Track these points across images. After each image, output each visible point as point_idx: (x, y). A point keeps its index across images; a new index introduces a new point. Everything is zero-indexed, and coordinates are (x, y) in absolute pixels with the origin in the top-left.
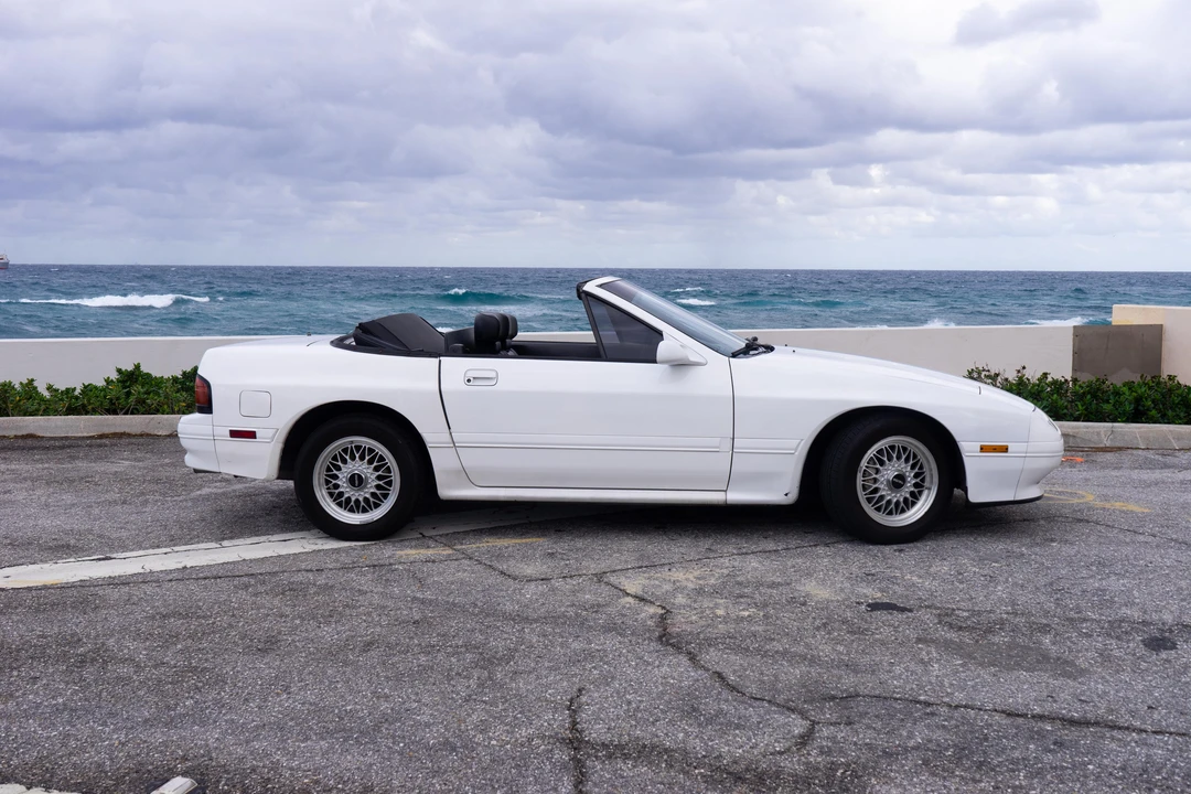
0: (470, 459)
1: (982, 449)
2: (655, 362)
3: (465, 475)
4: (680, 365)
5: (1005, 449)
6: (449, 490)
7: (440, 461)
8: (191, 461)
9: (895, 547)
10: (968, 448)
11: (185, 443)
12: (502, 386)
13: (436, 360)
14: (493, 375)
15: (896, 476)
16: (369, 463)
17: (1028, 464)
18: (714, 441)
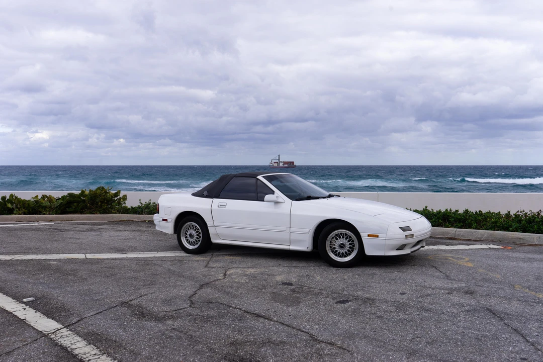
0: (219, 231)
1: (369, 236)
2: (263, 201)
3: (218, 235)
4: (277, 203)
5: (377, 236)
6: (215, 240)
7: (211, 231)
8: (157, 228)
9: (335, 269)
10: (364, 236)
11: (155, 222)
12: (227, 208)
13: (212, 199)
14: (225, 204)
15: (342, 244)
16: (195, 230)
17: (388, 242)
18: (285, 229)
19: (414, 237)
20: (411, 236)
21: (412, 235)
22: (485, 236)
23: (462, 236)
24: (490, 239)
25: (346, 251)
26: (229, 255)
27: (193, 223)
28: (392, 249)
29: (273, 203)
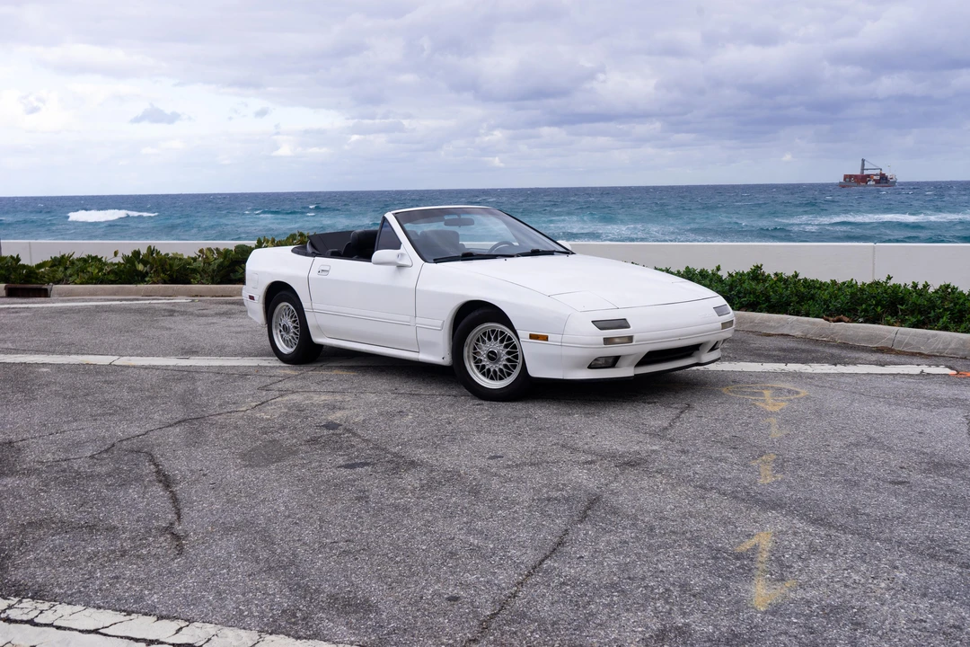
1: (531, 336)
4: (399, 267)
5: (546, 338)
6: (318, 339)
7: (311, 320)
10: (523, 334)
12: (331, 275)
13: (312, 259)
14: (328, 268)
15: (492, 352)
16: (291, 318)
17: (565, 352)
18: (407, 318)
19: (634, 343)
20: (626, 340)
21: (630, 339)
22: (953, 346)
23: (908, 344)
24: (961, 353)
25: (501, 367)
26: (341, 367)
27: (287, 304)
28: (579, 366)
29: (394, 267)
